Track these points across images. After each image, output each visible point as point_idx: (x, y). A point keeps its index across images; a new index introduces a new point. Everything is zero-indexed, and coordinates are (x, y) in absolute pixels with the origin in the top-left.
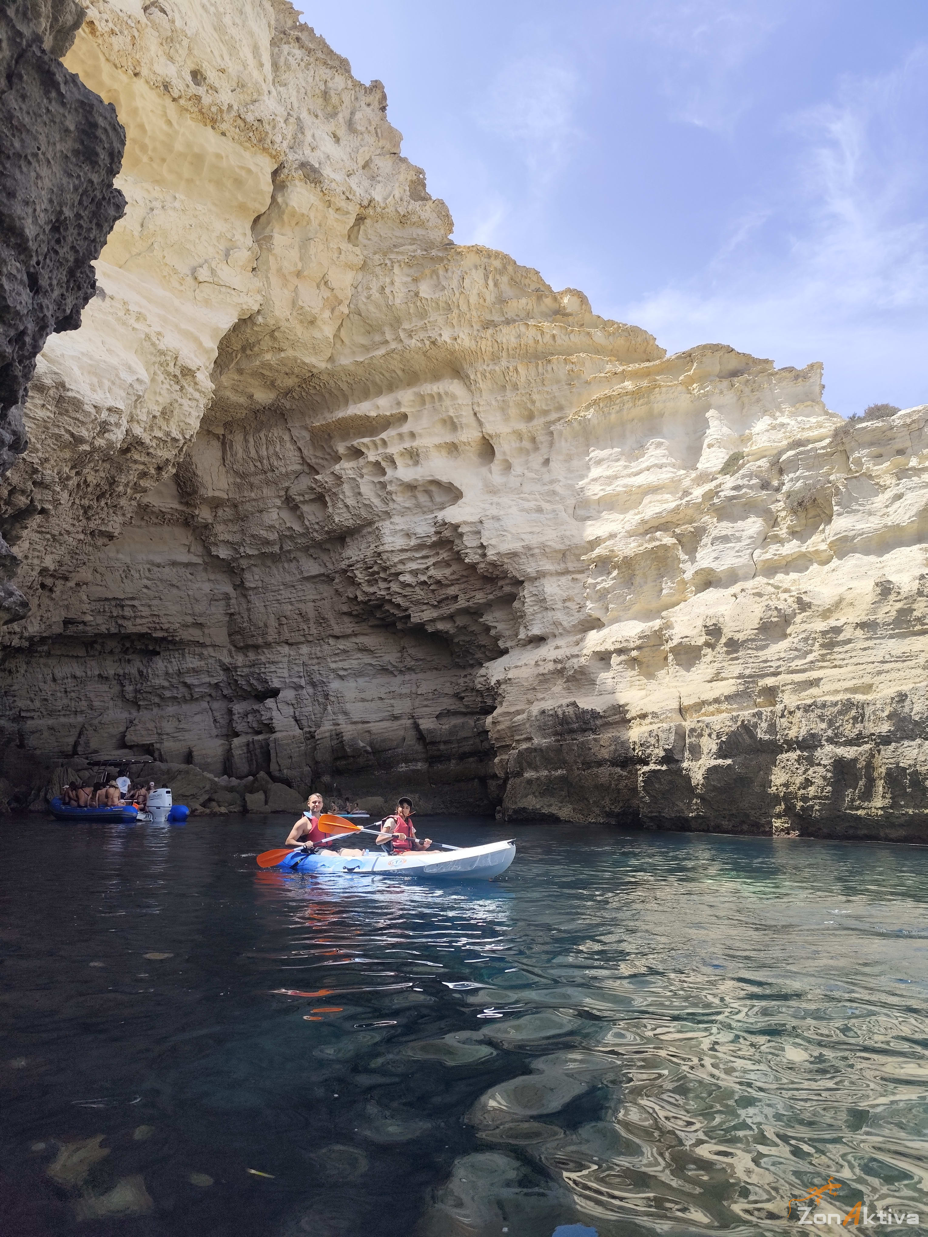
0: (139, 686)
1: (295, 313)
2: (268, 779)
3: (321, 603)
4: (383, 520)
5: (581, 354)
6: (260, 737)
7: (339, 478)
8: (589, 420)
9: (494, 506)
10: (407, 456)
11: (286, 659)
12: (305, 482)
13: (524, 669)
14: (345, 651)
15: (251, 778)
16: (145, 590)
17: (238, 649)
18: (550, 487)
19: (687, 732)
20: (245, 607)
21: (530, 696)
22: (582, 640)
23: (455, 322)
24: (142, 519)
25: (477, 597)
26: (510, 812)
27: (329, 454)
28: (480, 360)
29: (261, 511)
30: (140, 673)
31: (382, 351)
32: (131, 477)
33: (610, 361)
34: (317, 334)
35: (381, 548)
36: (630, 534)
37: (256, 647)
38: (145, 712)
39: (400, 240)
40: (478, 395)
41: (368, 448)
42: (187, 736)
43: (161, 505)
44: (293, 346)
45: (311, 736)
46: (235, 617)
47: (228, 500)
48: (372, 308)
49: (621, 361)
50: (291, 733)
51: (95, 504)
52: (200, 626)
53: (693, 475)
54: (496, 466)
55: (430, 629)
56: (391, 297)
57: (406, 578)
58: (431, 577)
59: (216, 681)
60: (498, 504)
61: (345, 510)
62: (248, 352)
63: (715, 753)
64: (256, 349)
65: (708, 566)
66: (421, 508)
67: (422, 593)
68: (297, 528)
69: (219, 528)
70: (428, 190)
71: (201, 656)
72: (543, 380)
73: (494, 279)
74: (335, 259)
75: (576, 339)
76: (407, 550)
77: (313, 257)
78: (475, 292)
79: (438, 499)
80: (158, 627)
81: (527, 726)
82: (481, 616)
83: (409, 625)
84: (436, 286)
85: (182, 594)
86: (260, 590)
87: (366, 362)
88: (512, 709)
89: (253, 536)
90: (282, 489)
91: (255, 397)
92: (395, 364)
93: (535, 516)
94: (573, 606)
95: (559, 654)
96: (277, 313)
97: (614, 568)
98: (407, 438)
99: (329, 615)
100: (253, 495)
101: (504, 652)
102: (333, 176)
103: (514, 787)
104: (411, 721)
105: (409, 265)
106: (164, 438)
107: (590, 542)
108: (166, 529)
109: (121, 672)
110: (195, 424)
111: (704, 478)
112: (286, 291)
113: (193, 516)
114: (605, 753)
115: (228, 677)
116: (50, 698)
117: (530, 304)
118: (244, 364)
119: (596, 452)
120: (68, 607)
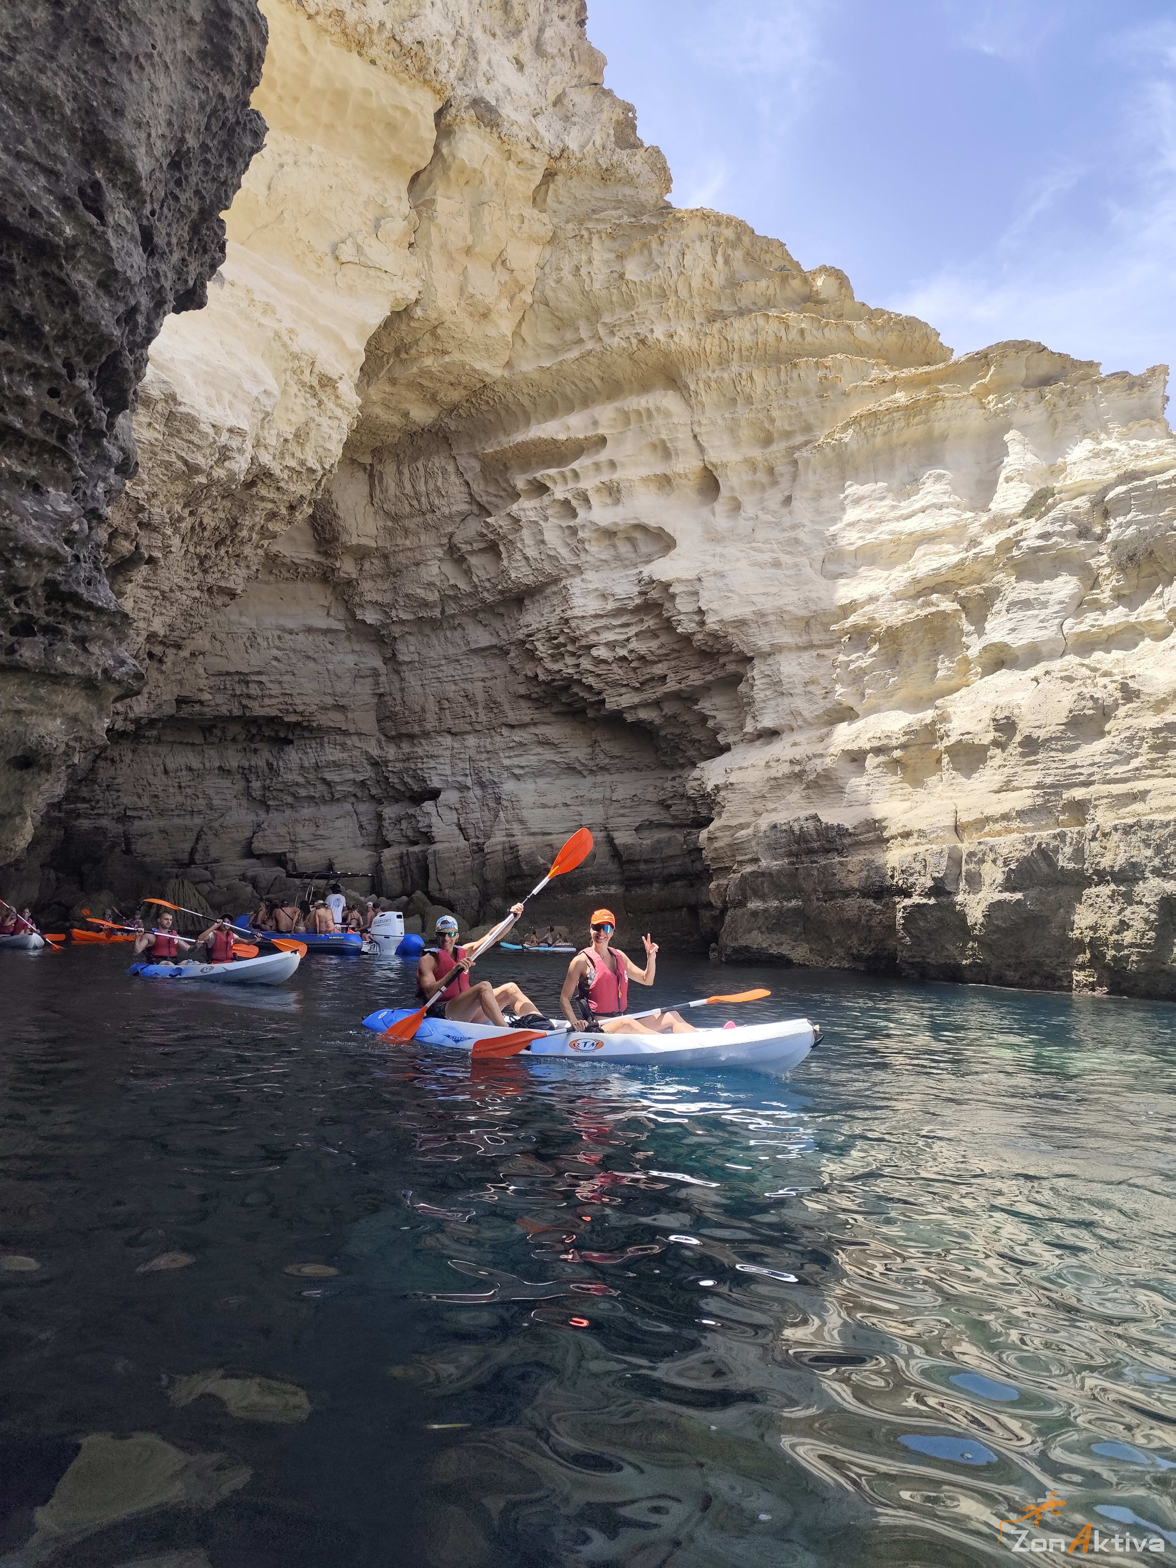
0: (268, 781)
1: (463, 304)
2: (426, 899)
3: (492, 682)
4: (572, 576)
5: (838, 356)
6: (416, 849)
7: (516, 521)
8: (846, 444)
9: (717, 558)
10: (605, 493)
11: (448, 753)
12: (473, 526)
13: (750, 771)
14: (521, 744)
15: (405, 898)
16: (274, 663)
17: (390, 739)
18: (793, 534)
19: (964, 857)
20: (398, 686)
21: (758, 806)
22: (828, 735)
23: (671, 313)
24: (271, 572)
25: (692, 677)
26: (729, 951)
28: (704, 365)
29: (417, 564)
30: (270, 765)
31: (575, 354)
32: (257, 519)
33: (877, 364)
34: (492, 332)
35: (569, 612)
36: (897, 597)
37: (411, 737)
38: (276, 813)
39: (601, 203)
40: (700, 411)
41: (555, 482)
42: (327, 844)
43: (294, 555)
44: (460, 348)
45: (479, 849)
46: (386, 699)
47: (377, 549)
48: (563, 296)
49: (892, 364)
50: (454, 845)
51: (213, 552)
52: (342, 708)
53: (984, 518)
54: (721, 505)
55: (630, 718)
58: (631, 651)
59: (362, 778)
60: (722, 556)
61: (524, 563)
62: (403, 356)
63: (1000, 885)
64: (413, 352)
65: (1002, 640)
66: (621, 560)
67: (620, 672)
68: (463, 586)
69: (366, 585)
70: (639, 133)
71: (343, 746)
72: (786, 391)
73: (724, 255)
74: (516, 230)
75: (832, 335)
76: (602, 616)
77: (487, 228)
78: (699, 272)
79: (644, 549)
80: (291, 709)
81: (753, 843)
82: (696, 701)
83: (603, 713)
84: (648, 265)
85: (320, 668)
86: (416, 664)
87: (554, 367)
88: (734, 822)
89: (407, 596)
90: (445, 535)
91: (411, 415)
92: (592, 370)
93: (770, 572)
94: (818, 691)
95: (798, 753)
96: (440, 304)
97: (874, 641)
98: (605, 469)
99: (502, 698)
100: (408, 542)
101: (726, 749)
102: (514, 116)
103: (733, 921)
104: (603, 834)
105: (612, 237)
106: (298, 468)
107: (842, 607)
108: (300, 586)
109: (247, 764)
110: (337, 451)
111: (998, 522)
112: (452, 274)
113: (333, 570)
114: (854, 881)
115: (377, 773)
116: (161, 794)
117: (771, 289)
118: (398, 372)
119: (854, 488)
120: (180, 682)
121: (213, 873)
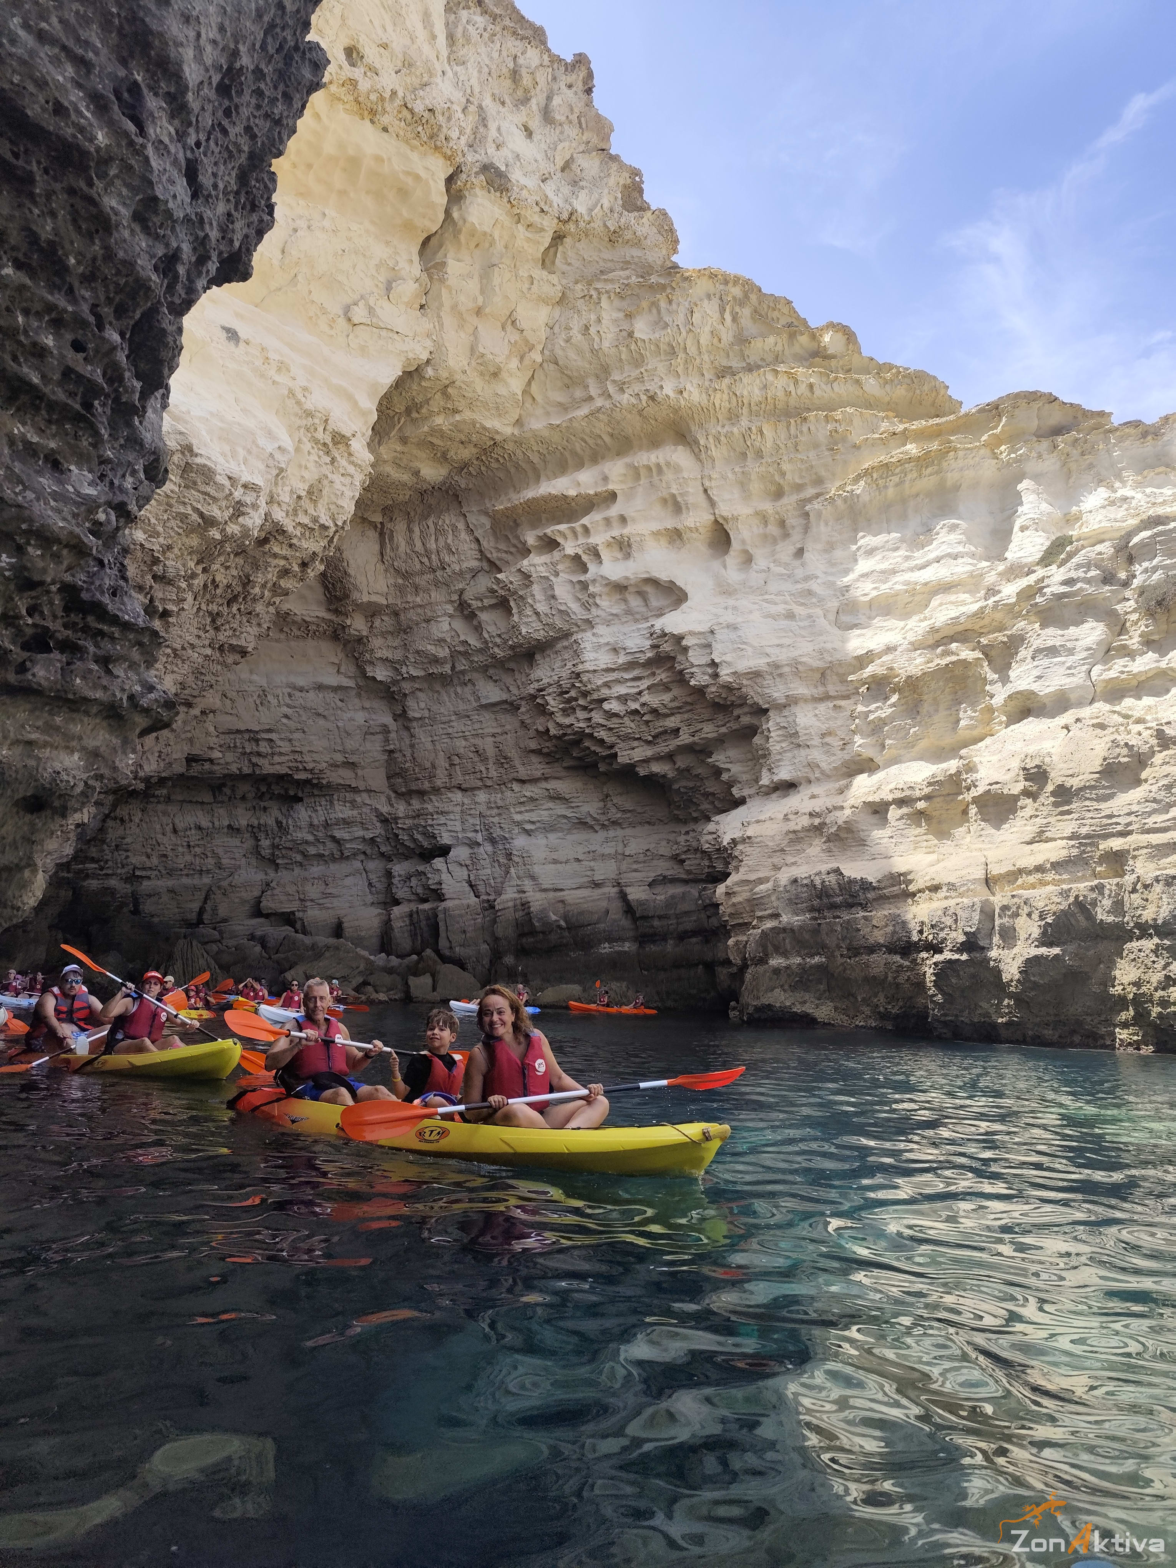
0: (277, 840)
1: (474, 363)
2: (437, 959)
3: (503, 737)
4: (584, 631)
5: (848, 409)
6: (426, 906)
7: (527, 576)
8: (858, 496)
9: (730, 611)
10: (616, 547)
11: (459, 809)
12: (484, 583)
13: (768, 824)
14: (532, 799)
15: (415, 957)
16: (284, 720)
17: (399, 795)
18: (805, 586)
19: (997, 911)
20: (408, 742)
21: (776, 860)
22: (848, 786)
23: (680, 370)
24: (281, 630)
25: (706, 730)
26: (751, 1010)
27: (515, 546)
28: (713, 420)
29: (428, 621)
30: (279, 823)
31: (584, 411)
32: (270, 576)
33: (887, 417)
34: (502, 390)
35: (581, 667)
36: (915, 647)
37: (421, 793)
38: (285, 872)
39: (610, 265)
40: (710, 466)
41: (566, 538)
42: (336, 902)
43: (305, 613)
44: (470, 406)
45: (490, 906)
46: (396, 755)
47: (387, 606)
48: (572, 354)
49: (902, 417)
50: (465, 902)
51: (225, 610)
52: (353, 765)
53: (1000, 567)
54: (733, 558)
55: (642, 771)
56: (597, 339)
58: (643, 705)
59: (371, 835)
60: (735, 608)
61: (534, 618)
62: (415, 415)
63: (1036, 940)
64: (424, 411)
65: (1028, 687)
66: (632, 614)
67: (632, 725)
68: (473, 641)
69: (376, 642)
70: (646, 197)
71: (353, 802)
72: (796, 445)
73: (731, 312)
74: (526, 291)
75: (843, 389)
76: (613, 670)
77: (497, 289)
78: (707, 329)
79: (655, 603)
80: (301, 767)
81: (773, 898)
82: (710, 755)
83: (614, 766)
84: (656, 323)
85: (331, 726)
86: (427, 721)
87: (564, 425)
88: (752, 877)
89: (418, 652)
90: (455, 592)
91: (422, 473)
92: (601, 428)
93: (784, 623)
94: (836, 742)
95: (817, 805)
96: (451, 363)
97: (894, 691)
98: (615, 523)
99: (513, 753)
100: (418, 599)
101: (741, 802)
102: (523, 181)
103: (755, 978)
104: (616, 889)
105: (620, 296)
106: (311, 525)
107: (858, 658)
108: (311, 644)
109: (256, 823)
110: (349, 507)
111: (1016, 571)
112: (463, 335)
113: (344, 627)
114: (879, 936)
115: (387, 831)
116: (170, 853)
117: (780, 344)
118: (409, 431)
119: (867, 539)
120: (191, 740)
121: (221, 933)
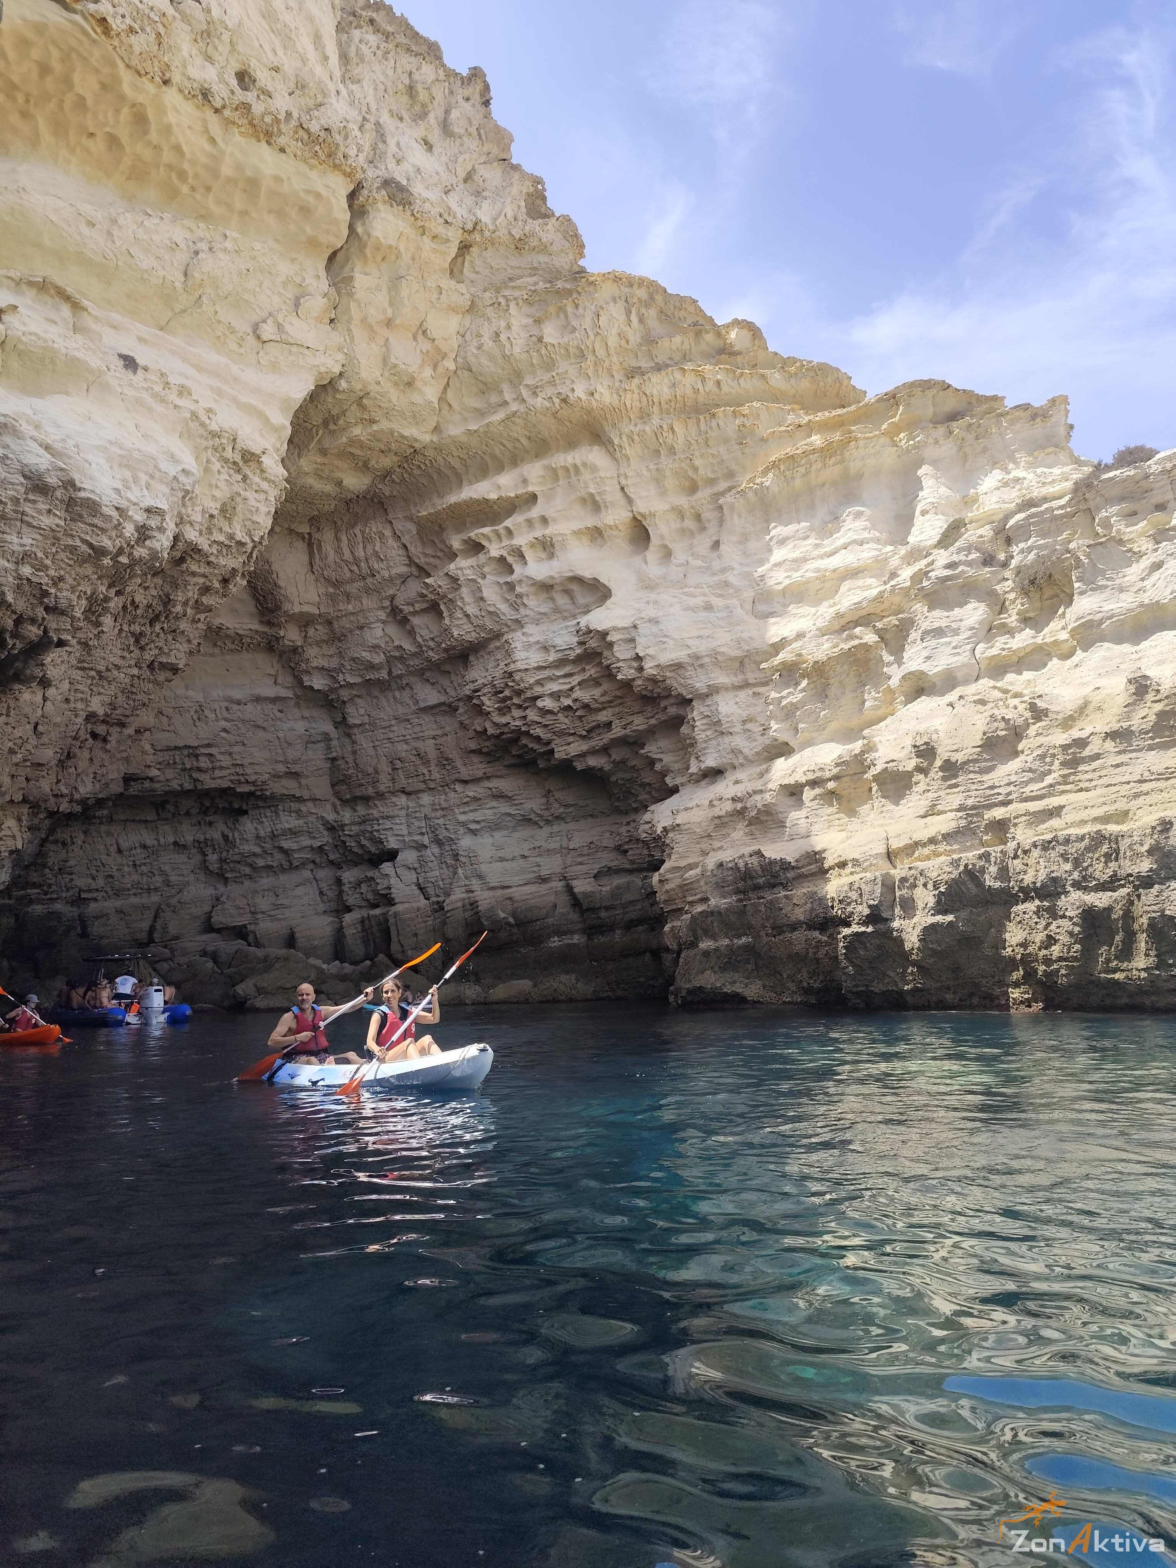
0: (225, 854)
1: (387, 374)
2: (389, 963)
3: (443, 739)
4: (514, 630)
5: (754, 404)
6: (377, 912)
7: (455, 580)
8: (767, 488)
9: (651, 605)
10: (539, 548)
11: (404, 812)
12: (414, 588)
13: (695, 811)
14: (476, 799)
15: (368, 963)
16: (223, 734)
17: (345, 802)
18: (722, 577)
19: (897, 883)
20: (350, 749)
21: (704, 846)
22: (767, 771)
23: (590, 372)
24: (215, 645)
25: (636, 722)
27: (441, 550)
28: (626, 420)
29: (361, 628)
30: (225, 837)
31: (500, 416)
32: (190, 594)
33: (792, 410)
34: (417, 399)
35: (512, 666)
36: (823, 633)
37: (366, 799)
38: (234, 886)
39: (517, 272)
40: (625, 465)
41: (490, 540)
42: (287, 913)
43: (237, 626)
44: (387, 416)
45: (440, 907)
46: (339, 762)
47: (320, 615)
48: (484, 361)
49: (808, 408)
50: (415, 905)
51: (148, 629)
52: (296, 775)
53: (903, 551)
54: (653, 554)
55: (579, 766)
56: (508, 345)
57: (545, 703)
58: (575, 700)
59: (319, 844)
60: (656, 602)
61: (465, 620)
62: (332, 427)
63: (932, 908)
64: (341, 422)
65: (918, 668)
66: (560, 612)
67: (566, 721)
68: (408, 646)
69: (312, 652)
70: (549, 204)
71: (298, 812)
72: (707, 440)
73: (638, 314)
74: (435, 301)
75: (748, 384)
76: (545, 668)
77: (406, 300)
78: (614, 331)
79: (581, 600)
80: (243, 780)
81: (702, 883)
82: (642, 746)
83: (553, 762)
84: (565, 327)
85: (270, 736)
86: (367, 727)
87: (482, 430)
88: (684, 863)
89: (353, 659)
90: (386, 598)
91: (345, 483)
92: (518, 431)
93: (703, 615)
94: (755, 728)
95: (739, 790)
96: (364, 375)
97: (803, 676)
98: (537, 525)
99: (454, 755)
100: (350, 607)
101: (674, 790)
102: (426, 194)
103: (686, 962)
104: (562, 883)
105: (528, 303)
106: (227, 542)
107: (773, 645)
108: (246, 657)
109: (202, 838)
110: (266, 522)
111: (915, 554)
112: (374, 346)
113: (278, 639)
114: (799, 914)
115: (334, 838)
116: (116, 874)
117: (686, 343)
118: (327, 443)
119: (778, 529)
120: (127, 760)
121: (172, 951)
